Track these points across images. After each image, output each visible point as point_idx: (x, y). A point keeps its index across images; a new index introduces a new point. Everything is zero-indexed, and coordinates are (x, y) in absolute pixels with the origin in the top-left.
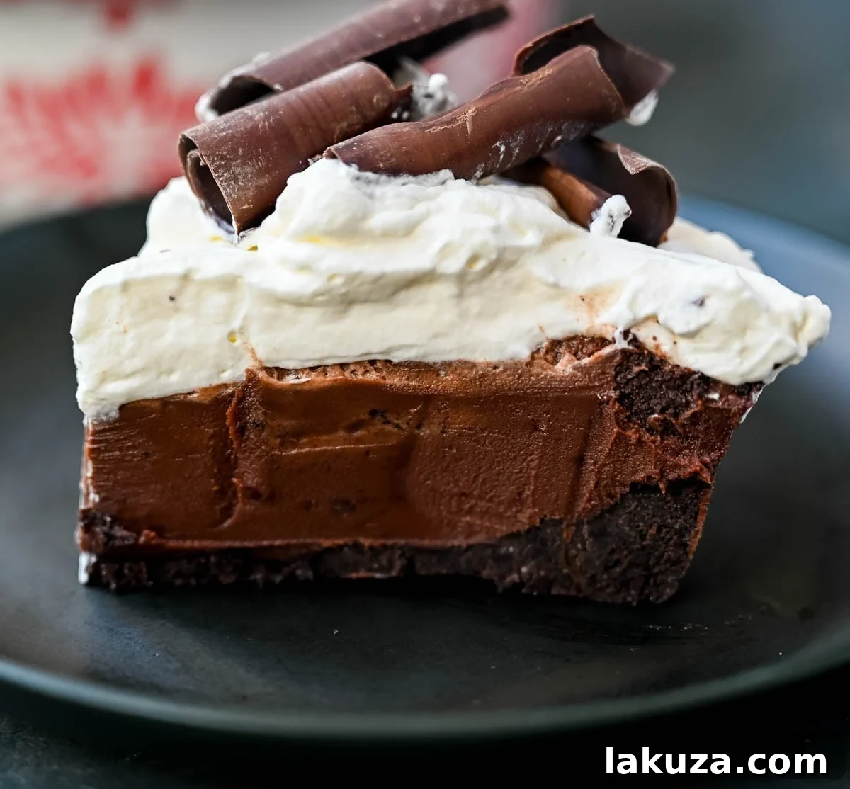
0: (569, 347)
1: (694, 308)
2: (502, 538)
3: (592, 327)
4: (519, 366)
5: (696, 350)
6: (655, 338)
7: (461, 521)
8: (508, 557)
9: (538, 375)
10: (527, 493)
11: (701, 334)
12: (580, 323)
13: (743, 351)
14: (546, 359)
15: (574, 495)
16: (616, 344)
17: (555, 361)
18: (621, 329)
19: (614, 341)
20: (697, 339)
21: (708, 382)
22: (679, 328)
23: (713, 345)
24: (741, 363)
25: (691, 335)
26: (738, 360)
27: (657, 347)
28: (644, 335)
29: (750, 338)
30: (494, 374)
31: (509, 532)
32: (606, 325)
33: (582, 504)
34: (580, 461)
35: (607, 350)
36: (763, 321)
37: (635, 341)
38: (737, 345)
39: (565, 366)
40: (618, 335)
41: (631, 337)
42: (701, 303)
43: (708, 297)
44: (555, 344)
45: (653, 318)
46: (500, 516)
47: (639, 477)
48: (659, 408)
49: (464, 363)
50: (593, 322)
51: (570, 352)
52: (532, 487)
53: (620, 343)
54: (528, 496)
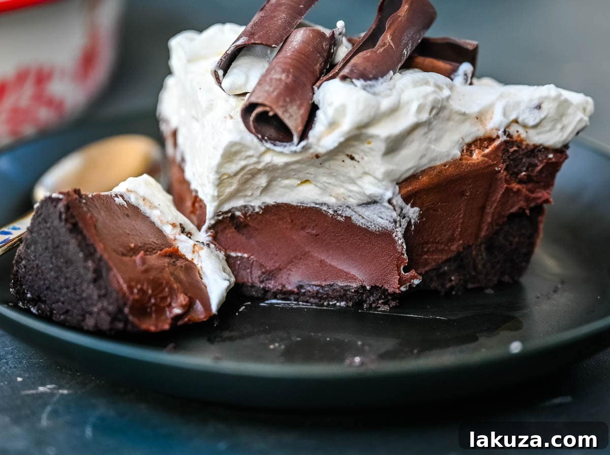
0: (476, 146)
1: (536, 111)
2: (442, 263)
3: (486, 132)
4: (457, 162)
5: (538, 134)
6: (518, 132)
7: (421, 259)
8: (445, 273)
9: (466, 164)
10: (457, 233)
11: (541, 124)
12: (479, 131)
13: (563, 128)
14: (467, 155)
15: (479, 229)
16: (501, 138)
17: (471, 155)
18: (502, 130)
19: (498, 137)
20: (539, 127)
21: (547, 149)
22: (531, 122)
23: (548, 128)
24: (562, 136)
25: (535, 126)
26: (561, 134)
27: (519, 136)
28: (513, 130)
29: (565, 121)
30: (445, 169)
31: (446, 258)
32: (492, 129)
33: (483, 234)
34: (483, 208)
35: (497, 143)
36: (570, 111)
37: (509, 136)
38: (559, 126)
39: (477, 156)
40: (500, 133)
41: (507, 134)
42: (539, 107)
43: (542, 103)
44: (469, 145)
45: (516, 121)
46: (442, 251)
47: (513, 210)
48: (525, 169)
49: (431, 168)
50: (486, 129)
51: (478, 148)
52: (459, 229)
53: (502, 137)
54: (457, 235)
